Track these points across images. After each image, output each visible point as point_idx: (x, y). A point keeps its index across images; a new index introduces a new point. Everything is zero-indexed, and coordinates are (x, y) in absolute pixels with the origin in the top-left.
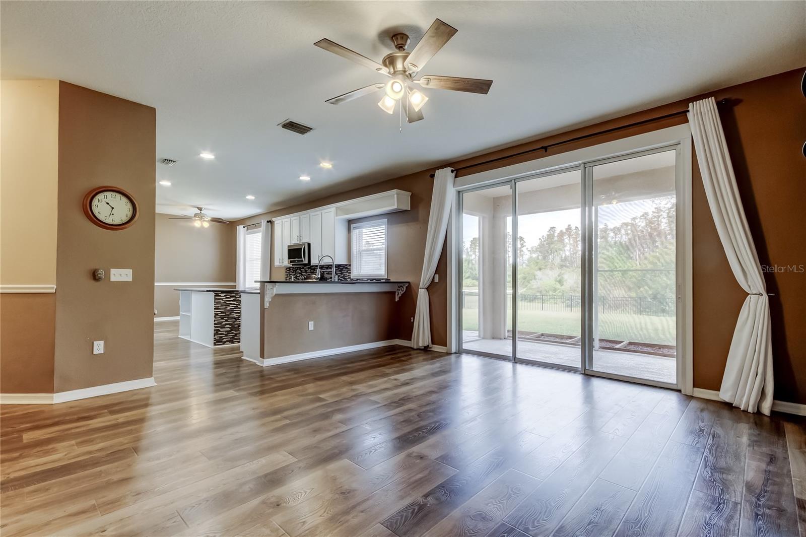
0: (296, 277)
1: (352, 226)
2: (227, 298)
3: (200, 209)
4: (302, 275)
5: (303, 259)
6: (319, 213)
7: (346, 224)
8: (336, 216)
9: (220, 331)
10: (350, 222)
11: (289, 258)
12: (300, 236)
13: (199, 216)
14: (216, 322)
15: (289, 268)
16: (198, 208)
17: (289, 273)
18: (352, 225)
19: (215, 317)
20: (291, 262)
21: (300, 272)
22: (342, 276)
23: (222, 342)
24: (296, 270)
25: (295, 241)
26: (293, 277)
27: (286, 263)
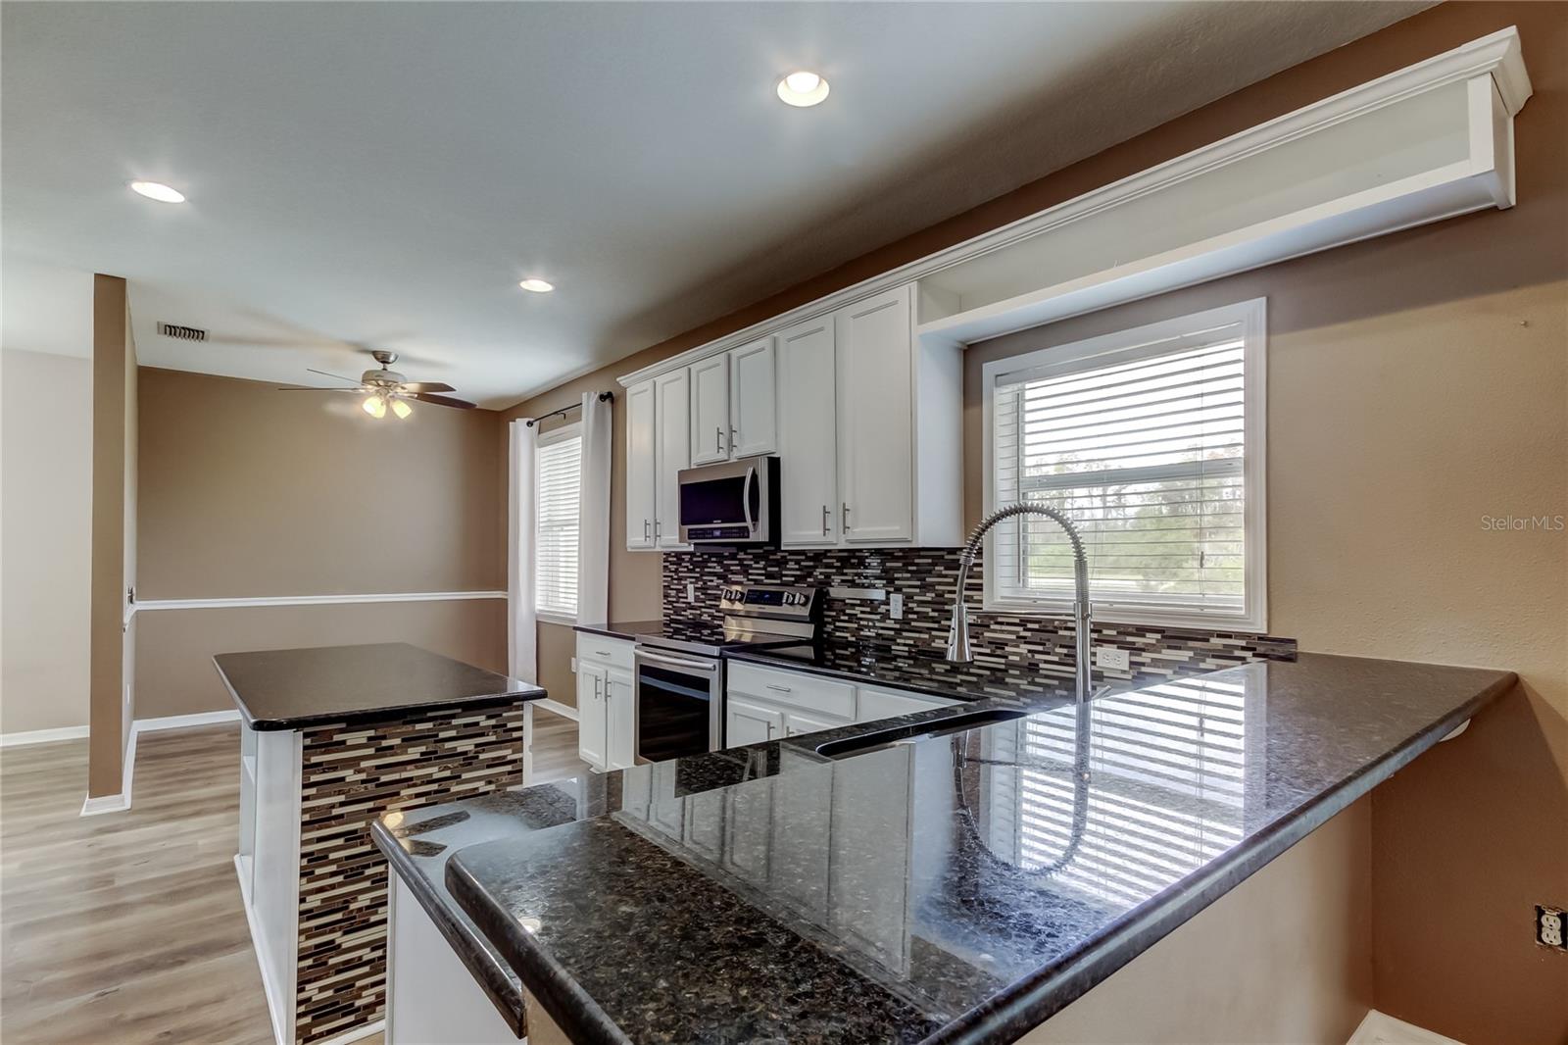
0: (703, 589)
1: (989, 369)
2: (382, 751)
3: (384, 359)
4: (727, 582)
5: (749, 523)
6: (827, 321)
7: (954, 363)
8: (921, 321)
9: (336, 949)
10: (972, 354)
11: (684, 521)
12: (732, 431)
13: (382, 381)
14: (314, 901)
15: (679, 555)
16: (375, 353)
17: (676, 571)
18: (986, 366)
19: (305, 874)
20: (692, 534)
21: (719, 570)
22: (929, 596)
23: (348, 1010)
24: (703, 564)
25: (707, 452)
26: (690, 588)
27: (673, 537)
